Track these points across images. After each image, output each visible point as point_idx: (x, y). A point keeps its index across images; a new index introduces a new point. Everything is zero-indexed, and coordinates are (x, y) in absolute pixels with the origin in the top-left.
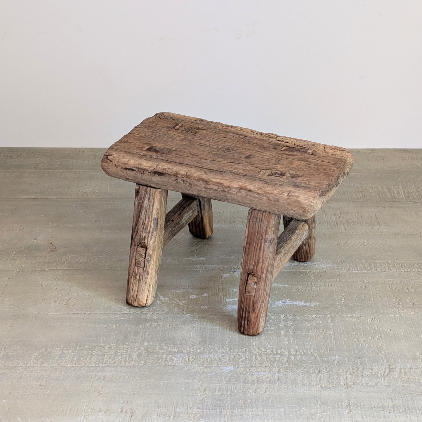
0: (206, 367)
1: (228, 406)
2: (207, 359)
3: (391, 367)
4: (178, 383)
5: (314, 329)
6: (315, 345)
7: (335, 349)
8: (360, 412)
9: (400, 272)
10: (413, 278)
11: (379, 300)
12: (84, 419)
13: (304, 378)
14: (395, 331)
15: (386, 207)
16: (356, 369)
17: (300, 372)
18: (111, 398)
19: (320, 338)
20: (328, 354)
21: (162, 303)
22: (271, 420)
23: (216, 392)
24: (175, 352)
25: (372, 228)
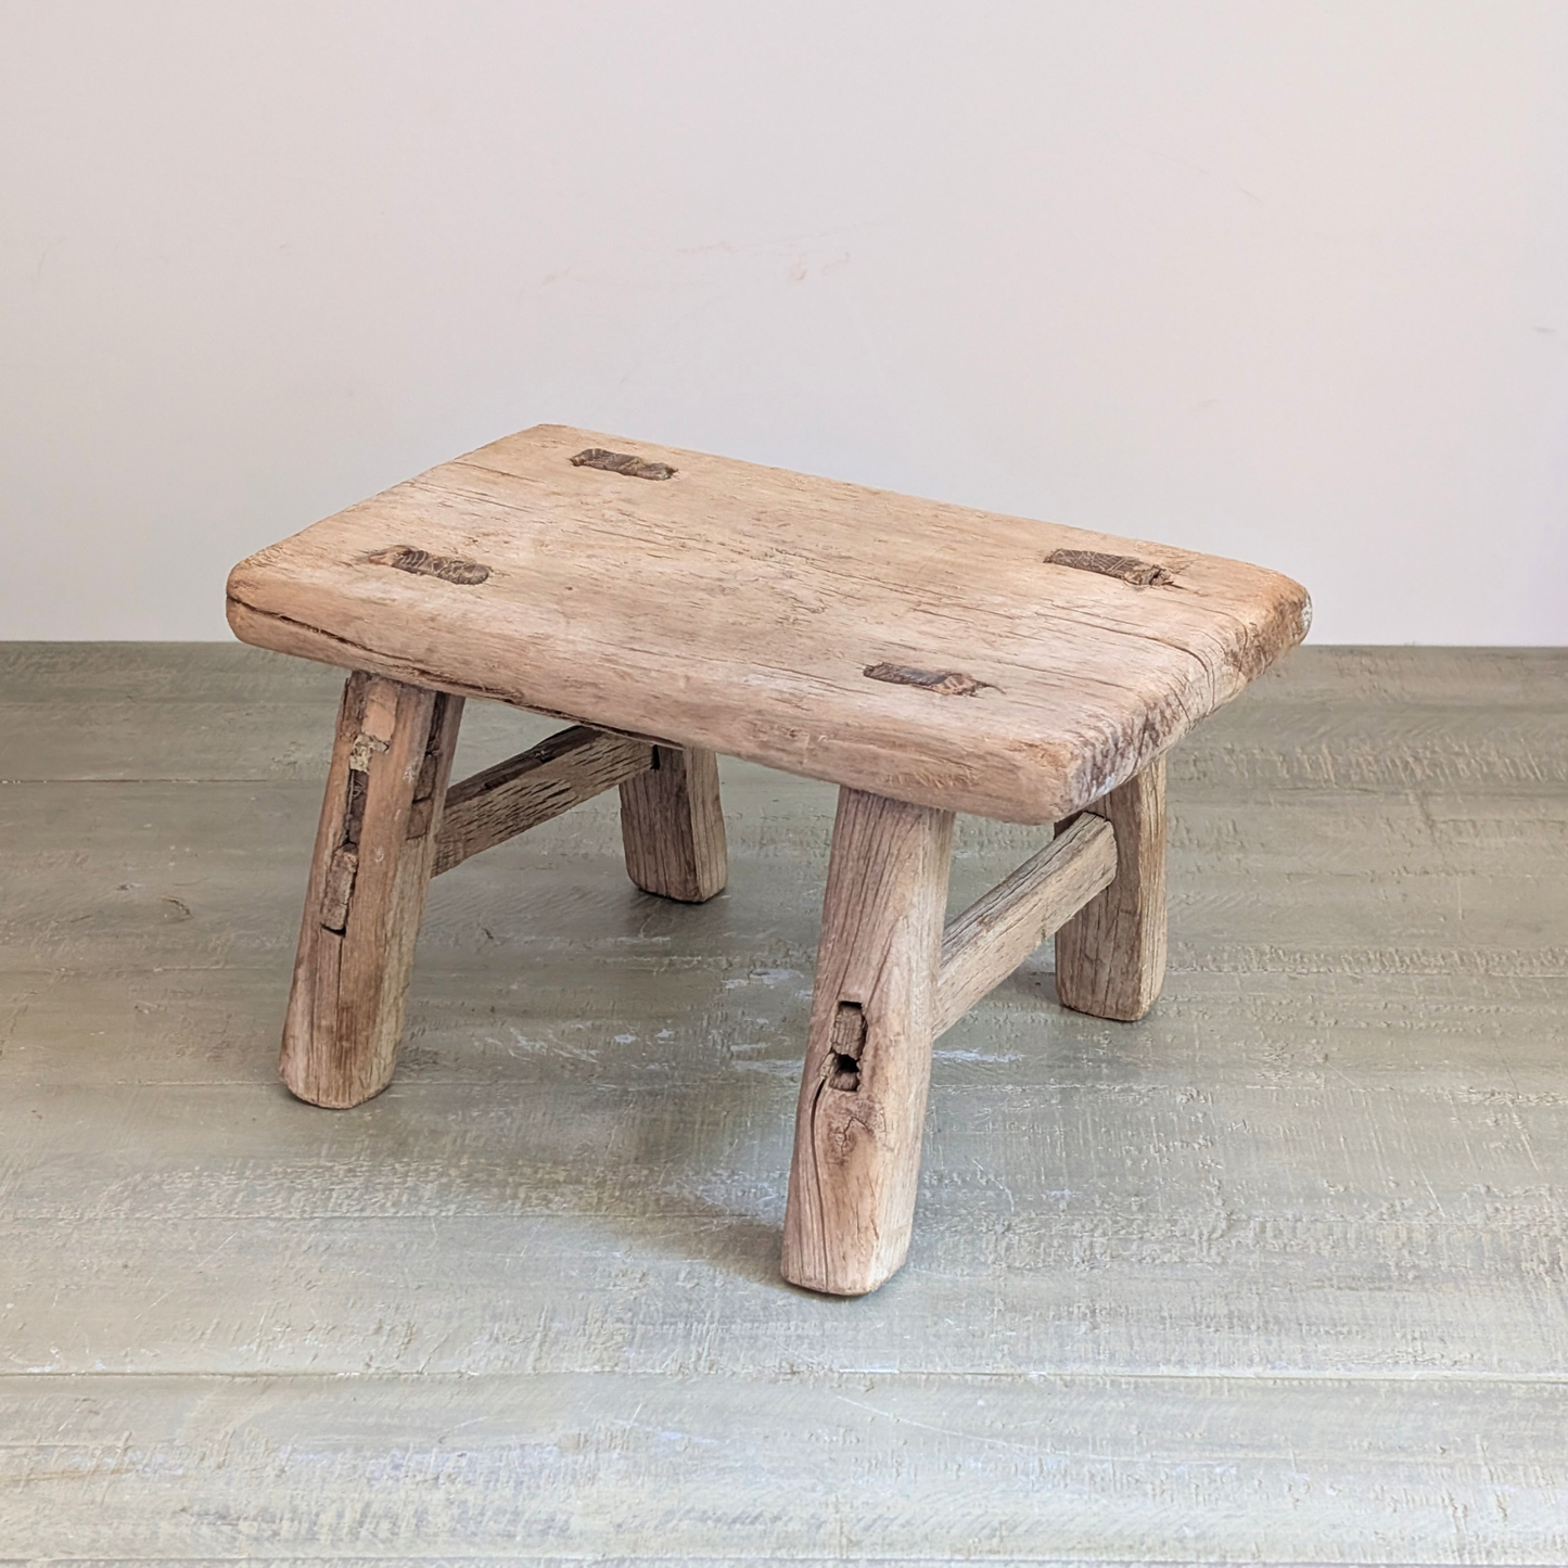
0: (652, 1219)
1: (712, 1316)
2: (658, 1200)
3: (1234, 1217)
4: (560, 1258)
5: (1004, 1121)
6: (1002, 1161)
7: (1065, 1171)
8: (1123, 1330)
9: (1293, 975)
10: (1333, 990)
11: (1219, 1046)
12: (257, 1351)
13: (956, 1245)
14: (1259, 1127)
15: (1270, 804)
16: (1124, 1223)
17: (948, 1229)
18: (348, 1299)
19: (1020, 1143)
20: (1039, 1184)
21: (524, 1056)
22: (845, 1347)
23: (677, 1279)
24: (558, 1182)
25: (1219, 859)
